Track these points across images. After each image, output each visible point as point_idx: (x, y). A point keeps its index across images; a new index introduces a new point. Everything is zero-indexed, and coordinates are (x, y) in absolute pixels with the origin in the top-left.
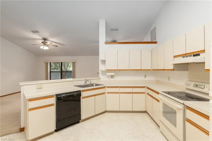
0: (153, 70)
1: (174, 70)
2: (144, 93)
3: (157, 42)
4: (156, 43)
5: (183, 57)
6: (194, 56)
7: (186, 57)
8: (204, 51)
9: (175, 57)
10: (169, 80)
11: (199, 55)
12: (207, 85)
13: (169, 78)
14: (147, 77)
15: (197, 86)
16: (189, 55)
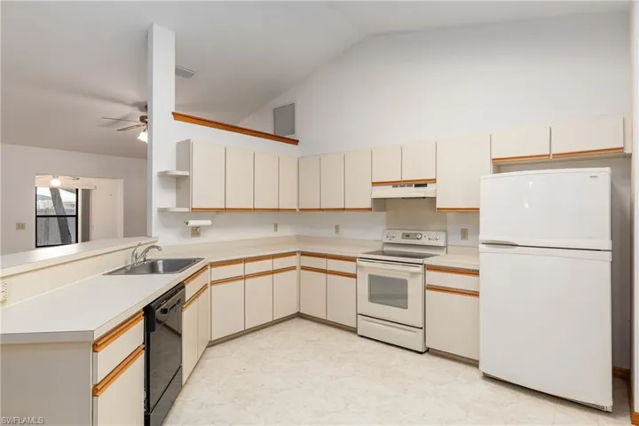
0: (301, 210)
1: (370, 209)
2: (294, 268)
3: (298, 141)
4: (295, 142)
5: (394, 186)
6: (417, 186)
7: (401, 186)
8: (434, 181)
10: (337, 231)
11: (425, 185)
12: (424, 233)
13: (337, 228)
14: (279, 229)
15: (408, 236)
16: (408, 183)
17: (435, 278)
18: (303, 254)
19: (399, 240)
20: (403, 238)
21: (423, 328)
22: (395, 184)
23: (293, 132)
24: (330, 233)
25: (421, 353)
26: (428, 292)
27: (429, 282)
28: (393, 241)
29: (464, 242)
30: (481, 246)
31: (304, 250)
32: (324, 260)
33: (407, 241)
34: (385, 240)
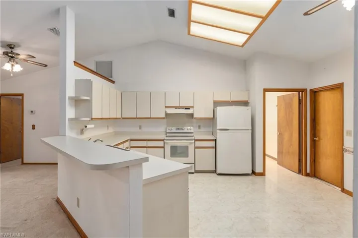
0: (123, 118)
1: (164, 118)
2: (128, 147)
4: (113, 82)
6: (186, 109)
7: (179, 109)
8: (193, 107)
9: (166, 107)
11: (189, 109)
12: (185, 128)
13: (140, 127)
14: (109, 128)
15: (178, 129)
16: (182, 108)
17: (198, 144)
18: (132, 140)
19: (174, 131)
20: (176, 130)
21: (195, 164)
22: (176, 108)
23: (112, 77)
24: (137, 129)
25: (193, 173)
26: (196, 149)
27: (196, 146)
28: (172, 131)
29: (200, 130)
30: (218, 131)
31: (131, 138)
32: (146, 142)
33: (178, 131)
34: (168, 131)
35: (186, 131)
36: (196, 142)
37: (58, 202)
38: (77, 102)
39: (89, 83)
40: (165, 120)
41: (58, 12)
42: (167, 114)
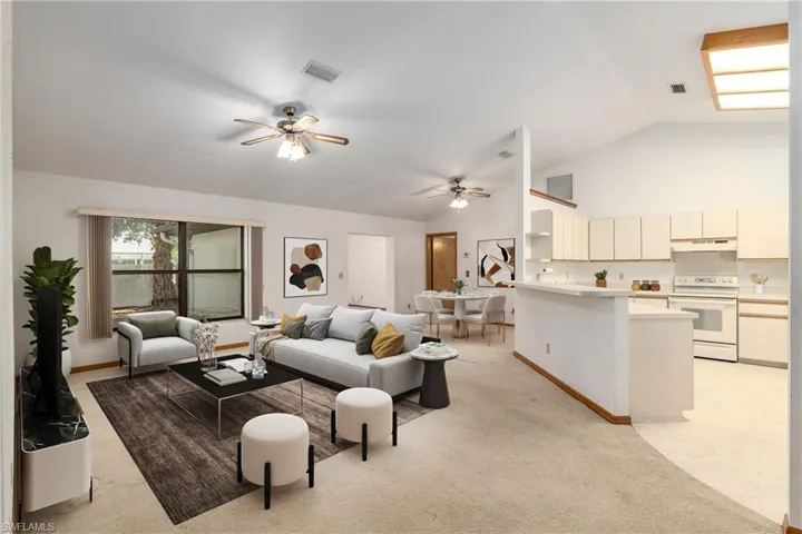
0: (591, 261)
1: (669, 260)
4: (575, 206)
5: (694, 243)
6: (717, 242)
7: (701, 243)
8: (735, 239)
9: (673, 241)
11: (726, 242)
12: (720, 278)
13: (621, 276)
15: (701, 280)
16: (709, 240)
17: (744, 308)
19: (691, 281)
20: (696, 282)
21: (737, 344)
22: (695, 241)
23: (571, 199)
24: (616, 279)
25: (733, 362)
26: (740, 318)
27: (741, 311)
28: (687, 284)
33: (700, 284)
34: (677, 283)
35: (719, 283)
36: (741, 305)
37: (517, 355)
38: (534, 239)
39: (549, 214)
40: (672, 264)
41: (514, 135)
42: (674, 253)
